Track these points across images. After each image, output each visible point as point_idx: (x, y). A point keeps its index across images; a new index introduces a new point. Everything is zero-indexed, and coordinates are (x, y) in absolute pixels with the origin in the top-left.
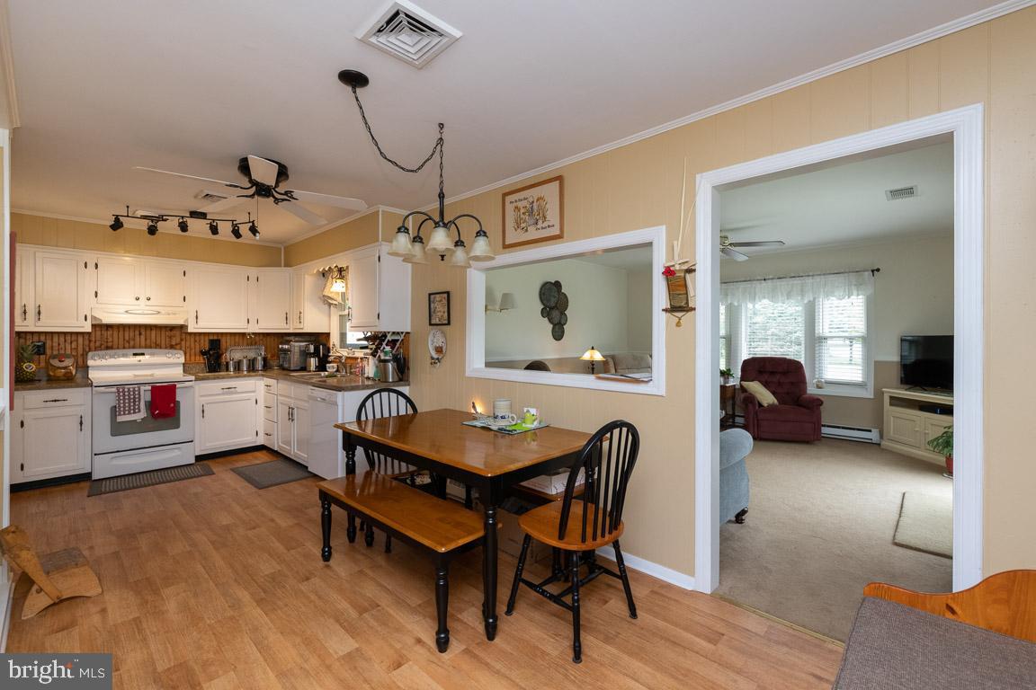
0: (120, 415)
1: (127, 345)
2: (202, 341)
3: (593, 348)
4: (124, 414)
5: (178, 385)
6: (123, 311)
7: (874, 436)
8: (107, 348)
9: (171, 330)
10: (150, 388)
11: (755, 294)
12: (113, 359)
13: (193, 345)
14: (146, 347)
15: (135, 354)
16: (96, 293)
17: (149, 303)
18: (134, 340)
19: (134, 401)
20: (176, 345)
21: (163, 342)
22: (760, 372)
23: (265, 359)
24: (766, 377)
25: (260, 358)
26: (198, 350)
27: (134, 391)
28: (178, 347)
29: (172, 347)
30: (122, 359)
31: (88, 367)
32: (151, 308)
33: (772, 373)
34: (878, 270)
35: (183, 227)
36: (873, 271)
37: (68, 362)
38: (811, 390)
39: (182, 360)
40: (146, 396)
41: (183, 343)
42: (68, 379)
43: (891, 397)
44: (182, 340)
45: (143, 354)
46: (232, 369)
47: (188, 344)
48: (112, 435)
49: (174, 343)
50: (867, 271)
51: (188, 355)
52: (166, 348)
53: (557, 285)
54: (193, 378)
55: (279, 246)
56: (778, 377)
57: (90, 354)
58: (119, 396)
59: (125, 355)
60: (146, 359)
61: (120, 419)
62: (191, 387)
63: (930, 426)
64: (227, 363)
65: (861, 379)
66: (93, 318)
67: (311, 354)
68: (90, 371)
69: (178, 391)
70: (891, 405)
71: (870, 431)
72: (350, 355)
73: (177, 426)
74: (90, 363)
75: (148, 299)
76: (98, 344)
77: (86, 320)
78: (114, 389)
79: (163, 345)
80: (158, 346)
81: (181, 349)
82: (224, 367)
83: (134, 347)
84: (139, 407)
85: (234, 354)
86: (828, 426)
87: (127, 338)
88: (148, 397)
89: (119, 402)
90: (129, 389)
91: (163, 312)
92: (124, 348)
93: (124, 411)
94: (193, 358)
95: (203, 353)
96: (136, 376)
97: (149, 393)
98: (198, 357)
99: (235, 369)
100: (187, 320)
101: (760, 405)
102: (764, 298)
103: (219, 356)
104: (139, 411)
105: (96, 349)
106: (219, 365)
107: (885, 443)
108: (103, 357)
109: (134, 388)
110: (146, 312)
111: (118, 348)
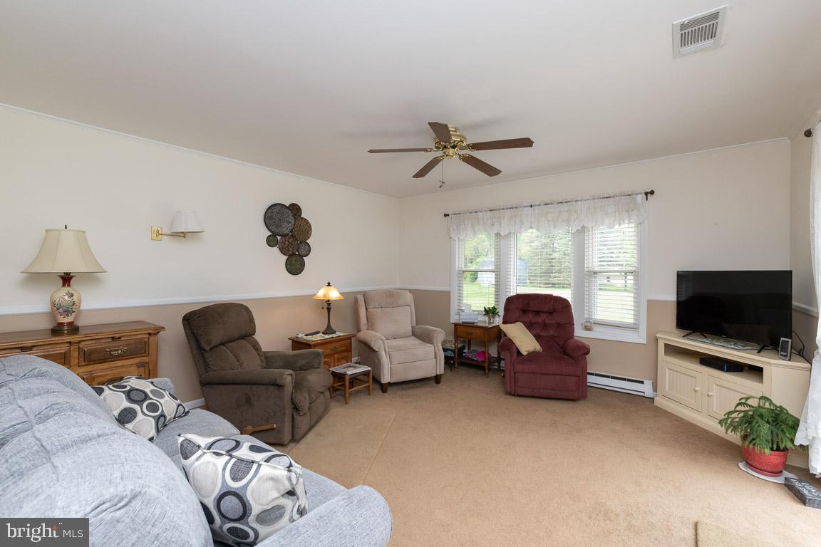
3: (329, 285)
7: (647, 389)
11: (522, 223)
22: (524, 311)
24: (530, 317)
33: (537, 313)
34: (652, 193)
36: (646, 194)
38: (579, 333)
43: (666, 345)
50: (641, 194)
53: (295, 209)
56: (543, 316)
63: (715, 386)
65: (632, 321)
70: (666, 353)
71: (642, 382)
86: (597, 375)
101: (519, 353)
102: (531, 228)
107: (659, 401)
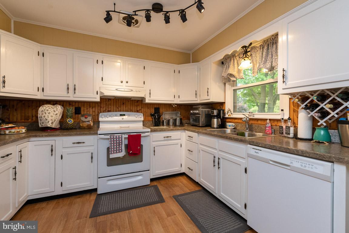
0: (111, 153)
2: (151, 108)
4: (114, 153)
5: (142, 135)
6: (114, 89)
9: (137, 102)
10: (127, 136)
12: (110, 118)
13: (147, 111)
14: (126, 111)
15: (121, 115)
16: (102, 78)
17: (127, 84)
19: (119, 145)
20: (140, 110)
23: (181, 119)
25: (178, 118)
26: (149, 113)
27: (119, 138)
28: (140, 111)
29: (138, 111)
30: (115, 117)
31: (99, 122)
32: (128, 88)
37: (89, 118)
39: (142, 119)
40: (125, 142)
41: (143, 109)
42: (89, 129)
45: (124, 115)
46: (165, 125)
47: (145, 109)
48: (108, 166)
49: (138, 109)
51: (145, 116)
52: (135, 112)
54: (149, 130)
55: (188, 52)
57: (100, 114)
58: (111, 141)
59: (116, 116)
60: (125, 118)
61: (112, 156)
62: (149, 135)
64: (163, 121)
66: (101, 93)
67: (215, 116)
68: (100, 124)
69: (142, 139)
72: (251, 117)
73: (142, 161)
74: (100, 119)
75: (127, 82)
76: (104, 109)
77: (97, 94)
78: (108, 137)
79: (134, 111)
80: (131, 111)
81: (141, 113)
82: (161, 124)
83: (120, 111)
84: (122, 149)
85: (166, 116)
87: (118, 106)
88: (127, 142)
89: (111, 145)
90: (116, 136)
91: (134, 90)
92: (116, 111)
94: (147, 117)
95: (152, 115)
96: (121, 127)
97: (127, 139)
98: (149, 117)
99: (167, 124)
100: (145, 95)
103: (159, 117)
104: (122, 151)
105: (104, 112)
106: (160, 122)
108: (106, 116)
109: (119, 136)
110: (126, 90)
111: (113, 111)
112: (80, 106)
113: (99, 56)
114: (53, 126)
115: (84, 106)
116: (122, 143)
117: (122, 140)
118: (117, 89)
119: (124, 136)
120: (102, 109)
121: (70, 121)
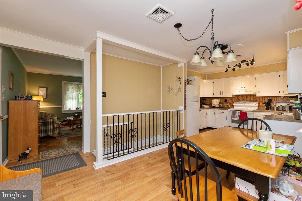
1: (243, 100)
2: (265, 99)
4: (233, 118)
5: (247, 112)
8: (239, 101)
9: (255, 96)
13: (262, 101)
14: (246, 101)
15: (244, 103)
16: (233, 87)
17: (245, 89)
18: (245, 99)
19: (236, 115)
20: (257, 100)
21: (253, 100)
27: (236, 112)
28: (257, 101)
29: (255, 101)
32: (245, 90)
35: (234, 70)
39: (257, 105)
41: (259, 100)
44: (258, 99)
45: (246, 103)
46: (275, 110)
47: (260, 100)
48: (232, 123)
49: (256, 100)
51: (259, 104)
52: (254, 101)
57: (234, 102)
58: (232, 113)
59: (241, 103)
62: (252, 113)
64: (273, 107)
68: (234, 107)
69: (247, 114)
74: (234, 105)
75: (245, 88)
76: (237, 100)
77: (231, 94)
79: (253, 101)
82: (272, 109)
85: (277, 104)
87: (243, 99)
91: (249, 91)
93: (233, 117)
95: (265, 103)
96: (243, 109)
97: (239, 113)
98: (263, 105)
99: (276, 109)
100: (256, 93)
103: (271, 105)
104: (237, 118)
106: (270, 107)
112: (226, 99)
113: (232, 79)
114: (216, 106)
115: (228, 99)
116: (237, 114)
117: (237, 113)
118: (240, 91)
119: (238, 112)
120: (236, 100)
121: (221, 105)
